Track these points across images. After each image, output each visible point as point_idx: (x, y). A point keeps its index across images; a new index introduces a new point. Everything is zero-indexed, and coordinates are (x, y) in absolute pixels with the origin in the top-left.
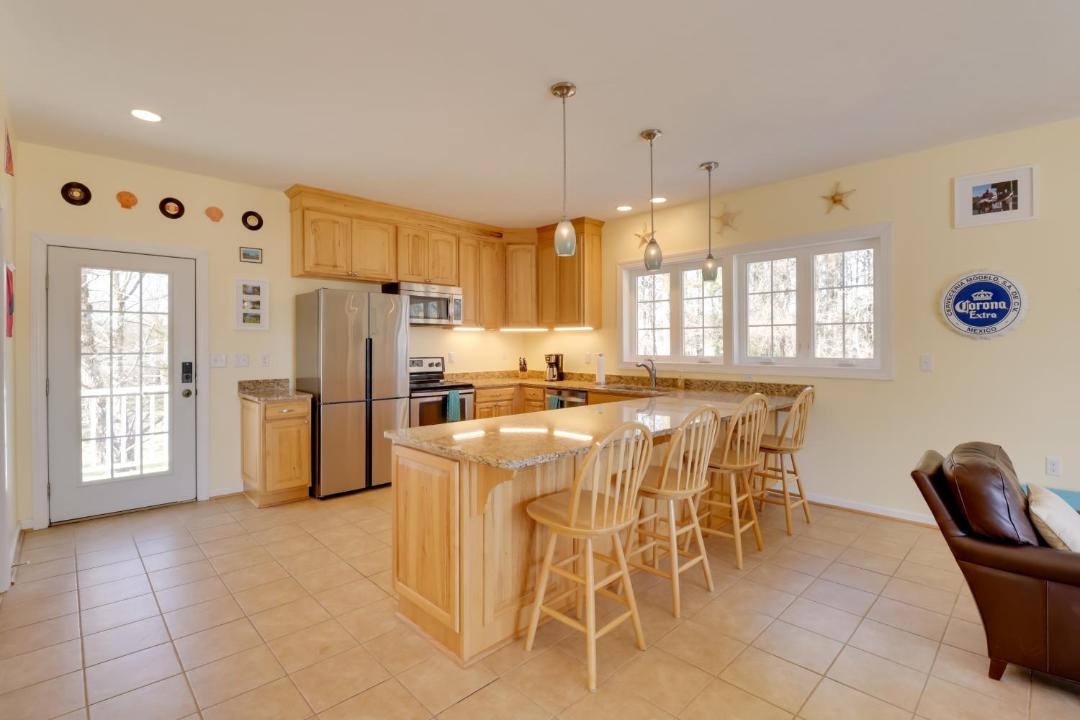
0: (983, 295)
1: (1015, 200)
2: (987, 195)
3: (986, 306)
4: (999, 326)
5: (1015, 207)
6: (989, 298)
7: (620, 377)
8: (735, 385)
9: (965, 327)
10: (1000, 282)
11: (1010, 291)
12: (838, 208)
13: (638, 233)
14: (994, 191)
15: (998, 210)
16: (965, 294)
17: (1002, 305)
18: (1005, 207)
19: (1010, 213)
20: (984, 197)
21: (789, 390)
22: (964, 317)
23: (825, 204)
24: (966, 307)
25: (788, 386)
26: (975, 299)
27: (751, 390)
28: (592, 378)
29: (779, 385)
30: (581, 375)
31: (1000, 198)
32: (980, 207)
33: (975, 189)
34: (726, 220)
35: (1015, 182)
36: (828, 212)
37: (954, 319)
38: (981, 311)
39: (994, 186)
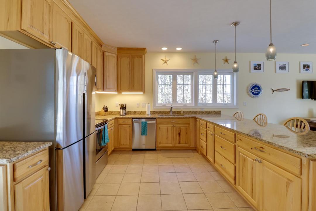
0: (256, 88)
1: (261, 68)
2: (256, 66)
3: (257, 91)
4: (259, 95)
5: (261, 69)
6: (257, 89)
7: (155, 112)
8: (199, 112)
9: (253, 95)
10: (259, 86)
11: (261, 88)
12: (226, 63)
13: (163, 59)
14: (257, 65)
15: (258, 70)
16: (253, 88)
17: (259, 91)
18: (259, 70)
19: (260, 70)
20: (255, 66)
21: (215, 112)
22: (253, 93)
23: (223, 62)
24: (253, 91)
25: (214, 111)
26: (255, 89)
27: (204, 113)
28: (144, 113)
29: (212, 111)
30: (135, 112)
31: (258, 67)
32: (255, 69)
33: (254, 64)
34: (196, 61)
35: (261, 64)
36: (224, 64)
37: (251, 93)
38: (256, 92)
39: (257, 64)
